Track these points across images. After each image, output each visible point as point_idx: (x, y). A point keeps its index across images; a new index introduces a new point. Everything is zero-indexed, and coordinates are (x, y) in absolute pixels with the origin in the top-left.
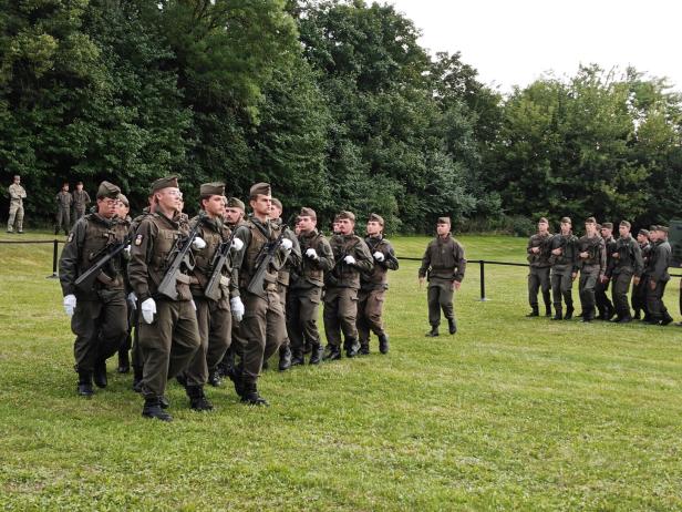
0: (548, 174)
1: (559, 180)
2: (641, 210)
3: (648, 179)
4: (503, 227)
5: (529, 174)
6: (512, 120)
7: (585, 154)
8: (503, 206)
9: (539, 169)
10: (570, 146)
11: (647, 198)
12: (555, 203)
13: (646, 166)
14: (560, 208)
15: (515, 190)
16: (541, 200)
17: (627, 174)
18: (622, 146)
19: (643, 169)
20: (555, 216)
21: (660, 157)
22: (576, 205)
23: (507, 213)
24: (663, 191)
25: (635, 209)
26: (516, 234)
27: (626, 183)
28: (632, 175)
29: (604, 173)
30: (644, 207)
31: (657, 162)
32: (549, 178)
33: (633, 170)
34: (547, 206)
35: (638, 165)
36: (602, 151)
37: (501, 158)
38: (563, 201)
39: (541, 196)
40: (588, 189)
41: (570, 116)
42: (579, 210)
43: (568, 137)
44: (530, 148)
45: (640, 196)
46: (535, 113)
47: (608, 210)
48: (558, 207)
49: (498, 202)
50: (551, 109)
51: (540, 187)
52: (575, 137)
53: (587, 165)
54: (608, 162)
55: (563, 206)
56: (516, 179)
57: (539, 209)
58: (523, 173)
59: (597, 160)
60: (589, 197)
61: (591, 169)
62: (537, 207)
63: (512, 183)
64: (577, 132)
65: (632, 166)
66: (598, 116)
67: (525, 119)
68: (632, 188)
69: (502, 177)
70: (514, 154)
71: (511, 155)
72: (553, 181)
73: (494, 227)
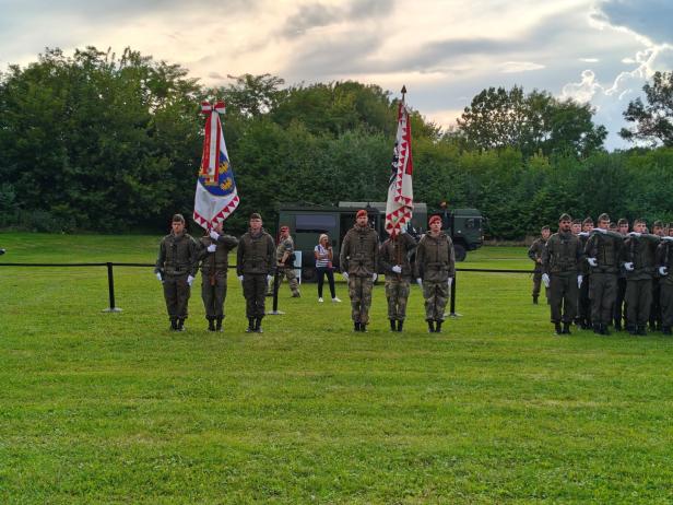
0: (66, 164)
1: (78, 170)
2: (166, 201)
3: (170, 170)
4: (19, 222)
5: (43, 163)
6: (21, 104)
7: (104, 142)
8: (17, 199)
9: (56, 158)
10: (87, 134)
11: (171, 189)
12: (76, 195)
13: (168, 156)
14: (81, 200)
15: (29, 181)
16: (59, 191)
17: (150, 164)
18: (142, 134)
19: (165, 159)
20: (75, 210)
21: (181, 148)
22: (97, 196)
23: (22, 207)
24: (186, 181)
25: (160, 200)
26: (35, 230)
27: (150, 173)
28: (154, 164)
29: (126, 162)
30: (169, 199)
31: (179, 151)
32: (67, 168)
33: (155, 160)
34: (67, 198)
35: (160, 155)
36: (121, 139)
37: (10, 145)
38: (83, 193)
39: (58, 187)
40: (109, 179)
41: (85, 101)
42: (101, 202)
43: (84, 124)
44: (44, 134)
45: (165, 187)
46: (47, 97)
47: (132, 202)
48: (78, 200)
49: (12, 195)
50: (64, 92)
51: (58, 177)
52: (92, 123)
53: (107, 154)
54: (129, 152)
55: (85, 198)
56: (29, 168)
57: (57, 202)
58: (37, 162)
59: (117, 149)
60: (111, 188)
61: (112, 158)
62: (55, 200)
63: (27, 174)
64: (93, 119)
65: (153, 156)
66: (115, 102)
67: (36, 104)
68: (155, 178)
69: (15, 166)
70: (25, 141)
71: (21, 142)
72: (71, 171)
73: (9, 223)
